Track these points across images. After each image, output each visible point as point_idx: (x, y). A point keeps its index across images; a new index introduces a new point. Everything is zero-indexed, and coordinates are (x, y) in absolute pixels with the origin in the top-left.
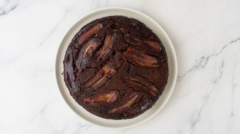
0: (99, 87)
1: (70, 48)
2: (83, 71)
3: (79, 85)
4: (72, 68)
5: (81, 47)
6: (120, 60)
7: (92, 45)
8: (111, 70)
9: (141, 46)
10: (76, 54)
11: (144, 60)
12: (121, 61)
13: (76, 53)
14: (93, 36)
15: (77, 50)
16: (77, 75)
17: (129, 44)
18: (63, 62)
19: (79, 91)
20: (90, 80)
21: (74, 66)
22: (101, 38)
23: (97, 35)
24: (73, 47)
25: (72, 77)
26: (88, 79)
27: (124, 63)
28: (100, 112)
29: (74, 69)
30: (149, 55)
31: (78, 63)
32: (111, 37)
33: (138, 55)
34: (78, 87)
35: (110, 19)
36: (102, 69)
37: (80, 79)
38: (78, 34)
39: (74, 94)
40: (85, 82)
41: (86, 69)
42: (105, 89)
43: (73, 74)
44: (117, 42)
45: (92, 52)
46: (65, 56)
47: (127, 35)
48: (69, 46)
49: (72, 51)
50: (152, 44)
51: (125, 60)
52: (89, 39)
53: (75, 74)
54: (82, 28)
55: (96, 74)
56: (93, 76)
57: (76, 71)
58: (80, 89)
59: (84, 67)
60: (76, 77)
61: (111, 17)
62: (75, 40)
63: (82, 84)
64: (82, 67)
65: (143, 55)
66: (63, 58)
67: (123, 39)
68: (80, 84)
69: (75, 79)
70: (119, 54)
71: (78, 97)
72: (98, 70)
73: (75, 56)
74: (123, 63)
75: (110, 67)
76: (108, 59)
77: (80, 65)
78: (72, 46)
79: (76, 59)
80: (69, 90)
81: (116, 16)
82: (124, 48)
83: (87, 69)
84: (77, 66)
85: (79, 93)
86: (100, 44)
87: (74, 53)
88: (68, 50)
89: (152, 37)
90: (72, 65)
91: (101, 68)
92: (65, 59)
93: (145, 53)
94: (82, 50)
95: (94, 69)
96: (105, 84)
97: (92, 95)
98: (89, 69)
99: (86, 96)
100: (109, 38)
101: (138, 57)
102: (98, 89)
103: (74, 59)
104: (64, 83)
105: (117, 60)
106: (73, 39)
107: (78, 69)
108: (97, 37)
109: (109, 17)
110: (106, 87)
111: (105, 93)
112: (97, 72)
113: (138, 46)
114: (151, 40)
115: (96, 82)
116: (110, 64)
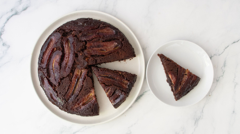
0: (80, 90)
1: (40, 71)
2: (59, 84)
3: (62, 98)
4: (50, 87)
5: (48, 65)
6: (84, 59)
7: (56, 58)
8: (82, 72)
9: (96, 38)
10: (47, 74)
11: (106, 47)
12: (86, 59)
13: (46, 72)
14: (53, 51)
15: (46, 70)
16: (56, 90)
17: (85, 41)
18: (41, 85)
19: (65, 103)
20: (69, 88)
21: (50, 83)
22: (60, 49)
23: (55, 49)
24: (42, 69)
25: (54, 94)
26: (67, 88)
27: (90, 60)
28: (92, 111)
29: (52, 87)
30: (106, 41)
31: (52, 79)
32: (68, 44)
33: (98, 46)
35: (60, 30)
37: (61, 92)
38: (40, 56)
39: (63, 107)
40: (66, 93)
41: (61, 81)
42: (86, 90)
43: (53, 90)
44: (74, 45)
45: (59, 64)
46: (39, 79)
47: (80, 35)
48: (39, 69)
49: (43, 72)
50: (105, 31)
51: (89, 56)
52: (51, 55)
53: (55, 90)
54: (41, 50)
55: (71, 81)
56: (70, 84)
57: (54, 87)
58: (65, 100)
59: (58, 80)
60: (57, 92)
61: (60, 27)
62: (41, 61)
63: (65, 96)
64: (57, 81)
65: (102, 44)
66: (39, 82)
67: (78, 40)
68: (63, 96)
69: (56, 94)
70: (81, 54)
71: (67, 108)
72: (71, 77)
73: (47, 75)
74: (88, 60)
75: (80, 69)
76: (74, 64)
77: (54, 80)
78: (40, 69)
79: (49, 77)
80: (58, 106)
81: (63, 25)
82: (82, 47)
83: (62, 81)
84: (53, 83)
85: (66, 104)
86: (61, 54)
87: (45, 73)
88: (39, 73)
89: (101, 25)
91: (73, 74)
92: (40, 83)
93: (103, 41)
94: (51, 67)
95: (67, 78)
96: (83, 86)
97: (78, 100)
98: (63, 80)
99: (73, 103)
100: (66, 46)
101: (99, 47)
102: (80, 92)
103: (48, 78)
104: (50, 103)
105: (82, 60)
106: (38, 63)
107: (55, 84)
108: (56, 50)
109: (58, 29)
110: (85, 87)
111: (88, 93)
112: (72, 79)
113: (94, 39)
114: (102, 28)
115: (75, 88)
116: (78, 66)
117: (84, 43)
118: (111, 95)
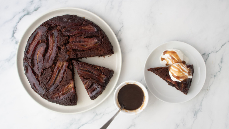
0: (60, 81)
2: (42, 74)
3: (44, 87)
4: (34, 76)
5: (33, 55)
6: (66, 52)
7: (41, 50)
8: (63, 64)
9: (79, 34)
10: (31, 63)
11: (87, 43)
12: (68, 53)
13: (30, 62)
14: (38, 43)
15: (30, 60)
16: (39, 79)
17: (68, 36)
18: (25, 74)
19: (46, 92)
20: (50, 79)
21: (34, 73)
22: (45, 41)
23: (41, 41)
24: (27, 59)
25: (37, 83)
28: (70, 101)
29: (35, 76)
30: (87, 37)
31: (35, 69)
32: (53, 38)
33: (80, 42)
34: (44, 88)
35: (46, 24)
36: (56, 66)
37: (43, 82)
38: (26, 47)
39: (44, 95)
40: (48, 82)
41: (43, 71)
42: (65, 81)
43: (36, 79)
44: (58, 39)
45: (42, 56)
46: (24, 68)
47: (64, 30)
48: (24, 59)
50: (87, 28)
51: (71, 51)
52: (36, 46)
53: (38, 79)
54: (28, 41)
55: (53, 72)
56: (52, 75)
57: (37, 76)
58: (46, 89)
59: (41, 70)
60: (39, 81)
61: (46, 22)
62: (27, 52)
63: (46, 85)
65: (83, 40)
66: (24, 71)
67: (62, 35)
68: (45, 85)
69: (39, 83)
70: (63, 48)
71: (47, 96)
72: (53, 68)
73: (32, 65)
74: (70, 54)
75: (61, 61)
76: (57, 56)
77: (38, 70)
79: (34, 67)
80: (39, 94)
81: (50, 19)
82: (65, 41)
83: (45, 71)
84: (36, 72)
85: (47, 93)
86: (45, 46)
87: (29, 63)
88: (24, 62)
89: (84, 23)
90: (32, 74)
93: (85, 38)
94: (35, 58)
95: (50, 69)
96: (63, 77)
97: (58, 90)
98: (46, 70)
99: (54, 93)
100: (51, 39)
101: (80, 43)
102: (60, 83)
103: (32, 67)
104: (33, 91)
105: (64, 54)
106: (24, 53)
107: (38, 74)
109: (44, 23)
110: (65, 79)
111: (67, 85)
112: (54, 70)
113: (76, 34)
114: (84, 25)
115: (56, 78)
116: (60, 59)
117: (67, 38)
118: (89, 87)
